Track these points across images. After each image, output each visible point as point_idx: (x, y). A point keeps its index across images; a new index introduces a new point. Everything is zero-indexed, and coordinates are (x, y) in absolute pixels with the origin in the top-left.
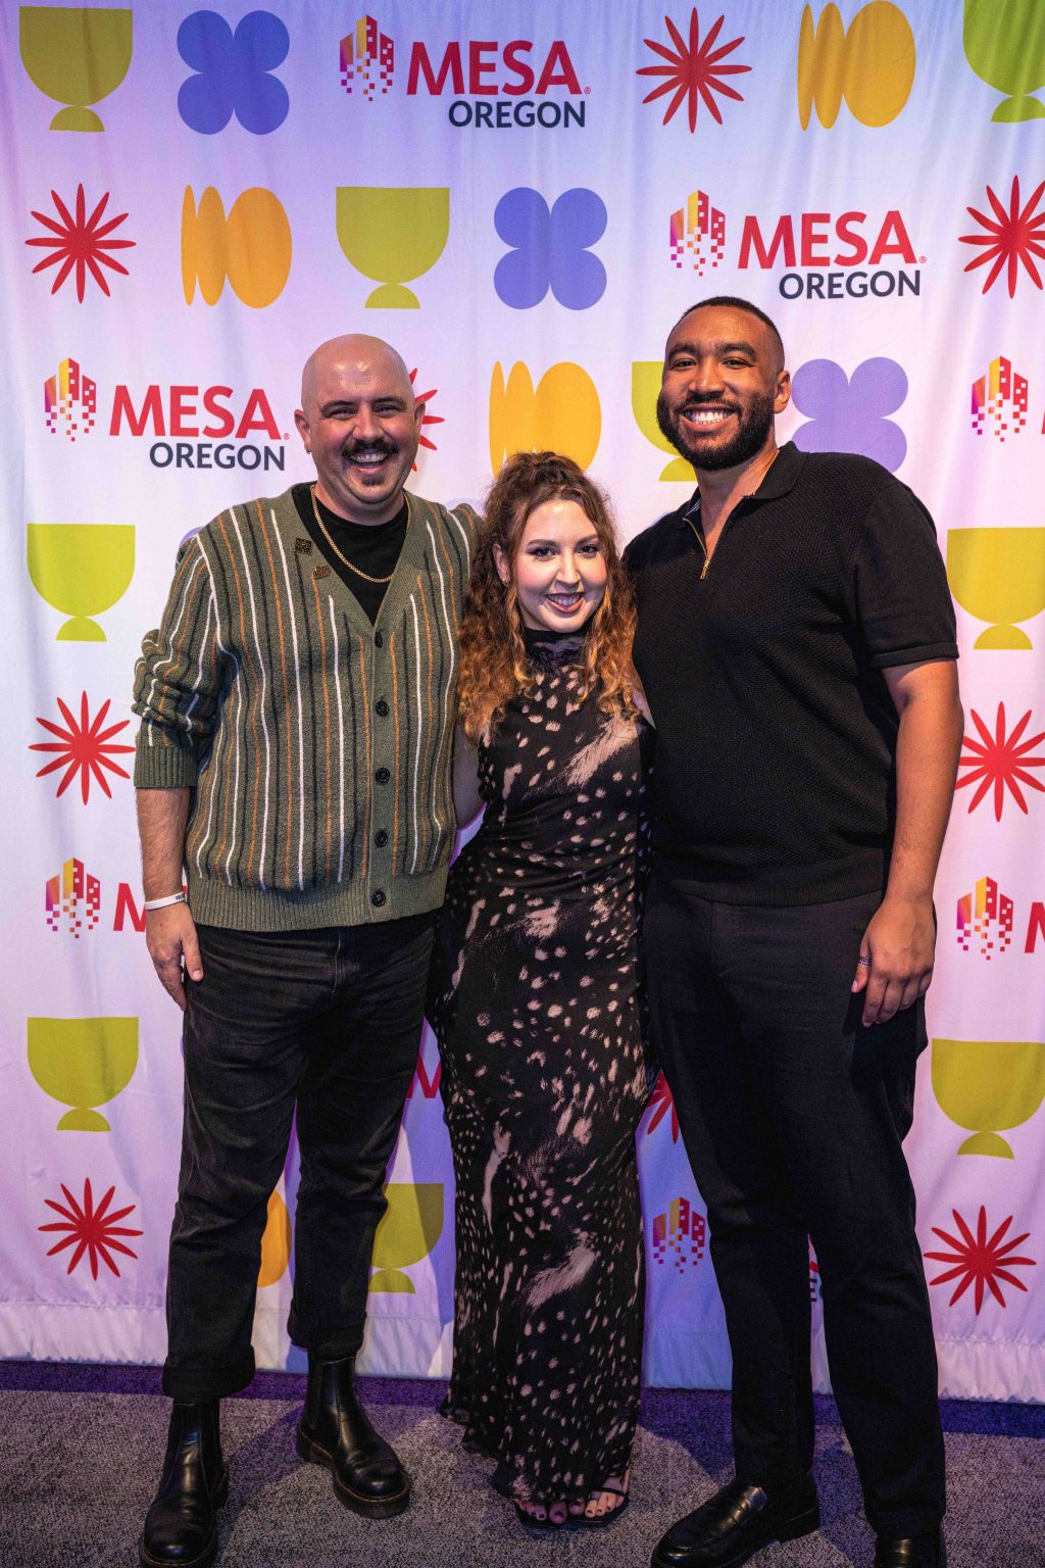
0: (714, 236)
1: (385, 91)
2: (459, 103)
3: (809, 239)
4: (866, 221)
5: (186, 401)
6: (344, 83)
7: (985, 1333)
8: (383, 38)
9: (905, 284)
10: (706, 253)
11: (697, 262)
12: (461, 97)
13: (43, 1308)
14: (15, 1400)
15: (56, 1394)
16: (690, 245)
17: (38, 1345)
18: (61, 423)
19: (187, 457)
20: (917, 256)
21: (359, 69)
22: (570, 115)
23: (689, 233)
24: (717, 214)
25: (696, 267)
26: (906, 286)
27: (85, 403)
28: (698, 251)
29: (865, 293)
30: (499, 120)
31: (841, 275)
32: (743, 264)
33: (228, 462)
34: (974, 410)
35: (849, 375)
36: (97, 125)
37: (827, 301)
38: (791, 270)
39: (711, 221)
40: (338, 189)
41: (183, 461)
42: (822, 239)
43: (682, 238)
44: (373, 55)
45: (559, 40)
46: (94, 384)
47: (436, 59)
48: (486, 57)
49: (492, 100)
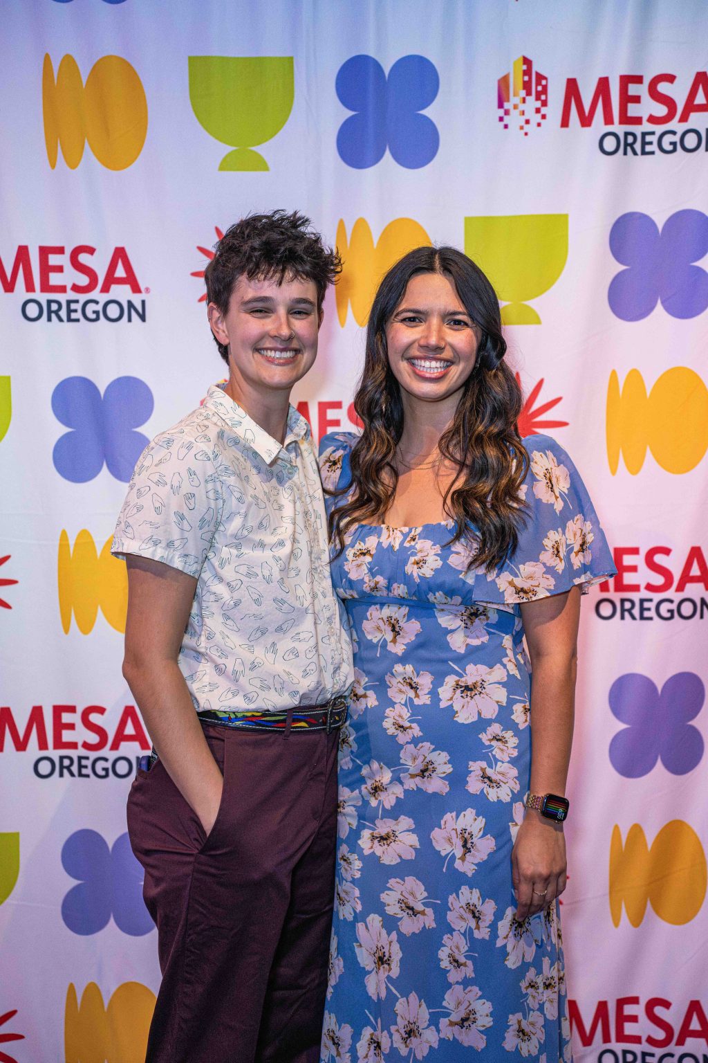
0: (538, 98)
3: (626, 99)
4: (676, 81)
5: (54, 260)
10: (530, 114)
11: (523, 123)
16: (515, 107)
19: (56, 313)
23: (514, 95)
24: (540, 77)
25: (522, 128)
28: (523, 113)
29: (674, 150)
31: (653, 133)
32: (565, 123)
33: (94, 316)
35: (660, 226)
37: (640, 158)
38: (610, 128)
39: (535, 84)
40: (190, 58)
41: (53, 316)
42: (637, 99)
43: (508, 101)
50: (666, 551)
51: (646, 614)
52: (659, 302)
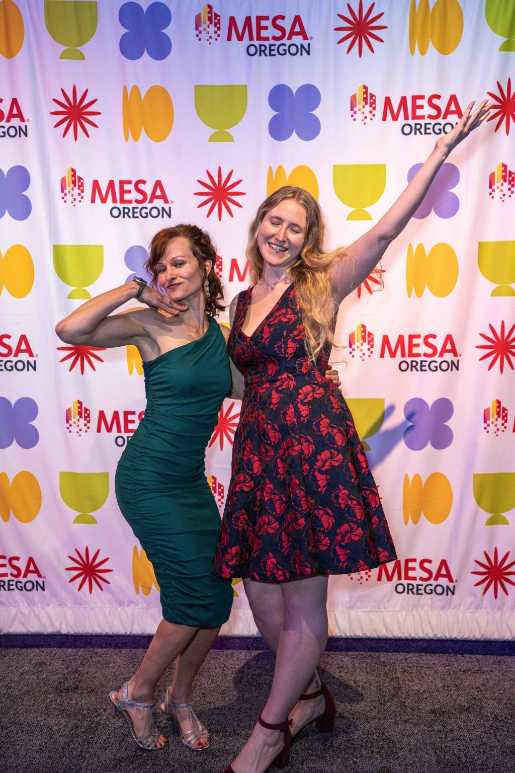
0: (371, 106)
1: (216, 39)
2: (251, 45)
4: (441, 98)
5: (126, 187)
6: (197, 36)
7: (500, 608)
8: (215, 14)
10: (367, 114)
11: (363, 118)
12: (252, 42)
13: (66, 609)
14: (52, 652)
15: (70, 649)
16: (360, 110)
17: (64, 626)
18: (69, 198)
19: (127, 213)
21: (204, 29)
22: (303, 50)
23: (359, 104)
24: (372, 96)
25: (363, 120)
27: (79, 188)
28: (363, 113)
29: (440, 133)
30: (270, 53)
32: (384, 119)
33: (145, 215)
34: (490, 187)
36: (82, 57)
37: (424, 136)
38: (407, 122)
39: (369, 98)
40: (195, 86)
41: (126, 215)
42: (421, 107)
43: (356, 107)
44: (211, 23)
45: (298, 14)
46: (83, 179)
47: (240, 24)
48: (263, 23)
49: (267, 43)
50: (434, 337)
51: (424, 368)
52: (433, 209)
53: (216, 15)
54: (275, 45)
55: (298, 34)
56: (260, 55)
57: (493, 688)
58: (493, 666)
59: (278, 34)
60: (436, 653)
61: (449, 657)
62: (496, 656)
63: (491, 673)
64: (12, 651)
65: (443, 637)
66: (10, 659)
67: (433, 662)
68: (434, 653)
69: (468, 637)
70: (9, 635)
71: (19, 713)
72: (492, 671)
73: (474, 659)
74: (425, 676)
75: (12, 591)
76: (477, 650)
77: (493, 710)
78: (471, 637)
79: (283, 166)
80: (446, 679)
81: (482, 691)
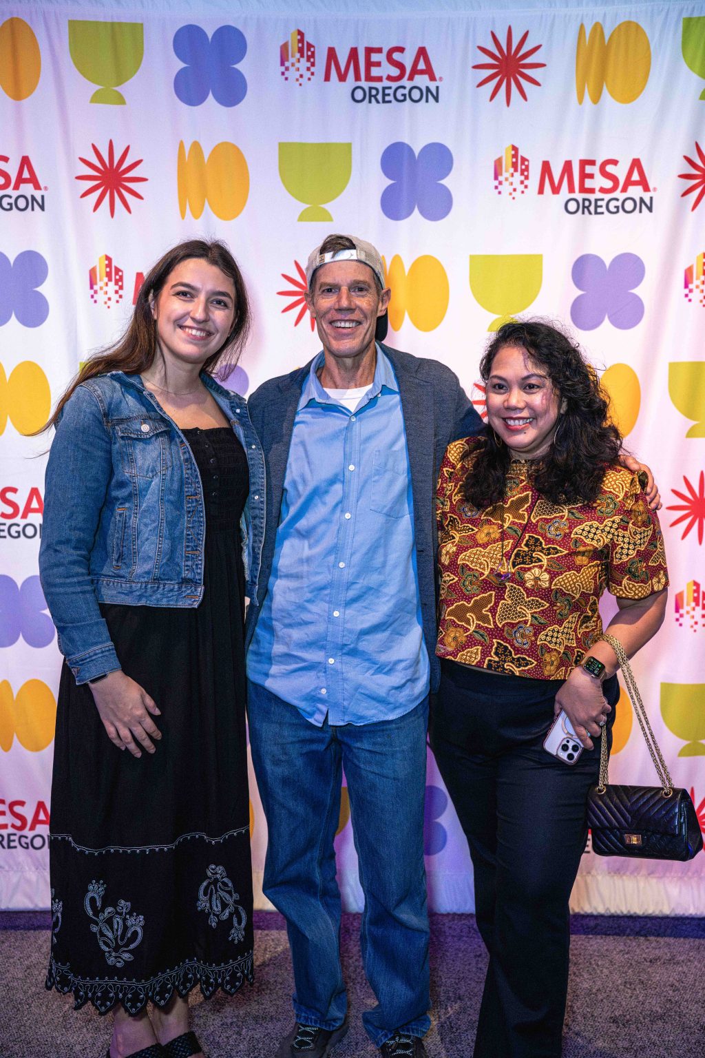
0: (522, 174)
1: (309, 79)
2: (358, 87)
3: (584, 176)
4: (619, 164)
6: (283, 74)
7: (697, 871)
8: (308, 43)
9: (643, 206)
10: (517, 185)
11: (512, 191)
12: (359, 84)
16: (507, 179)
18: (101, 297)
20: (651, 187)
21: (293, 65)
22: (429, 94)
23: (506, 171)
24: (524, 160)
25: (511, 194)
26: (644, 207)
27: (116, 283)
28: (512, 184)
29: (618, 212)
30: (384, 98)
31: (603, 200)
32: (541, 191)
34: (686, 286)
36: (121, 100)
37: (594, 217)
38: (572, 196)
39: (520, 164)
40: (280, 143)
42: (591, 176)
43: (501, 175)
44: (302, 56)
45: (423, 46)
46: (122, 271)
47: (343, 59)
48: (375, 57)
49: (379, 85)
52: (607, 317)
53: (310, 46)
54: (390, 88)
55: (422, 72)
56: (370, 102)
57: (694, 985)
58: (691, 954)
59: (395, 72)
60: (609, 935)
61: (628, 941)
62: (692, 940)
63: (689, 964)
64: (13, 935)
65: (619, 912)
66: (10, 947)
67: (605, 948)
68: (606, 934)
69: (654, 912)
70: (9, 912)
71: (24, 1025)
72: (690, 961)
73: (663, 943)
74: (596, 967)
75: (14, 850)
76: (666, 930)
77: (698, 1018)
78: (657, 913)
79: (400, 255)
80: (626, 972)
81: (678, 990)
